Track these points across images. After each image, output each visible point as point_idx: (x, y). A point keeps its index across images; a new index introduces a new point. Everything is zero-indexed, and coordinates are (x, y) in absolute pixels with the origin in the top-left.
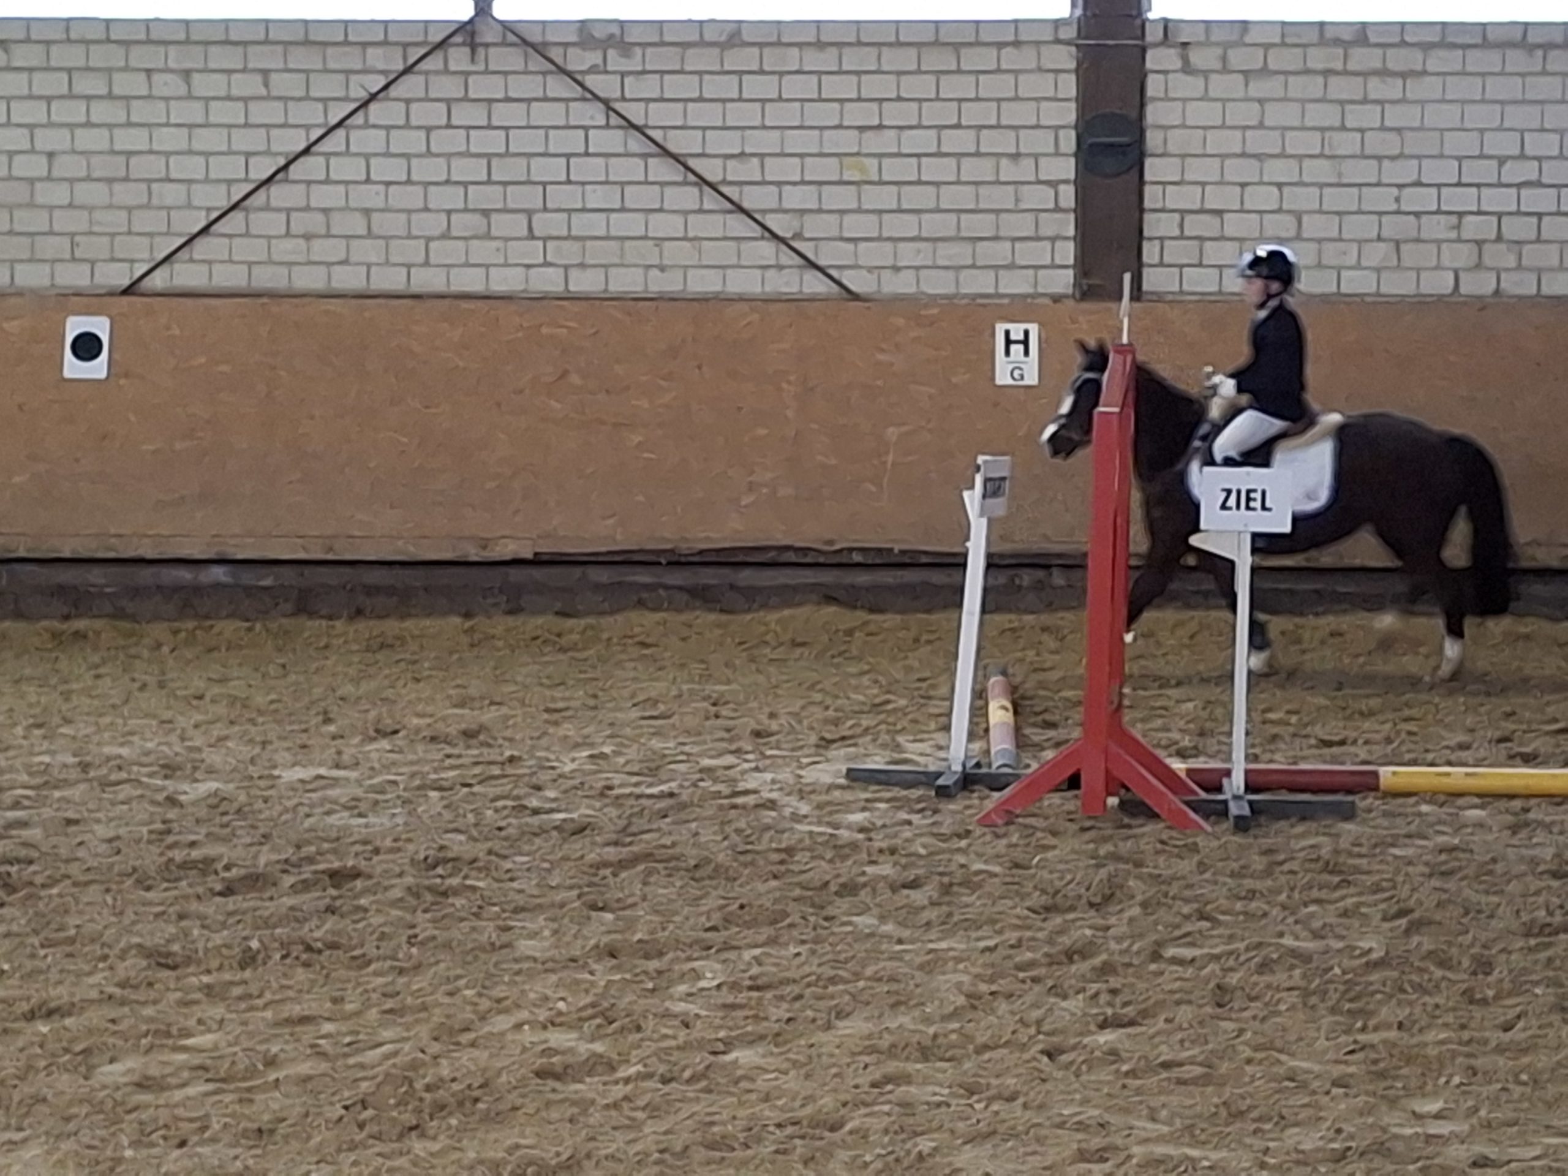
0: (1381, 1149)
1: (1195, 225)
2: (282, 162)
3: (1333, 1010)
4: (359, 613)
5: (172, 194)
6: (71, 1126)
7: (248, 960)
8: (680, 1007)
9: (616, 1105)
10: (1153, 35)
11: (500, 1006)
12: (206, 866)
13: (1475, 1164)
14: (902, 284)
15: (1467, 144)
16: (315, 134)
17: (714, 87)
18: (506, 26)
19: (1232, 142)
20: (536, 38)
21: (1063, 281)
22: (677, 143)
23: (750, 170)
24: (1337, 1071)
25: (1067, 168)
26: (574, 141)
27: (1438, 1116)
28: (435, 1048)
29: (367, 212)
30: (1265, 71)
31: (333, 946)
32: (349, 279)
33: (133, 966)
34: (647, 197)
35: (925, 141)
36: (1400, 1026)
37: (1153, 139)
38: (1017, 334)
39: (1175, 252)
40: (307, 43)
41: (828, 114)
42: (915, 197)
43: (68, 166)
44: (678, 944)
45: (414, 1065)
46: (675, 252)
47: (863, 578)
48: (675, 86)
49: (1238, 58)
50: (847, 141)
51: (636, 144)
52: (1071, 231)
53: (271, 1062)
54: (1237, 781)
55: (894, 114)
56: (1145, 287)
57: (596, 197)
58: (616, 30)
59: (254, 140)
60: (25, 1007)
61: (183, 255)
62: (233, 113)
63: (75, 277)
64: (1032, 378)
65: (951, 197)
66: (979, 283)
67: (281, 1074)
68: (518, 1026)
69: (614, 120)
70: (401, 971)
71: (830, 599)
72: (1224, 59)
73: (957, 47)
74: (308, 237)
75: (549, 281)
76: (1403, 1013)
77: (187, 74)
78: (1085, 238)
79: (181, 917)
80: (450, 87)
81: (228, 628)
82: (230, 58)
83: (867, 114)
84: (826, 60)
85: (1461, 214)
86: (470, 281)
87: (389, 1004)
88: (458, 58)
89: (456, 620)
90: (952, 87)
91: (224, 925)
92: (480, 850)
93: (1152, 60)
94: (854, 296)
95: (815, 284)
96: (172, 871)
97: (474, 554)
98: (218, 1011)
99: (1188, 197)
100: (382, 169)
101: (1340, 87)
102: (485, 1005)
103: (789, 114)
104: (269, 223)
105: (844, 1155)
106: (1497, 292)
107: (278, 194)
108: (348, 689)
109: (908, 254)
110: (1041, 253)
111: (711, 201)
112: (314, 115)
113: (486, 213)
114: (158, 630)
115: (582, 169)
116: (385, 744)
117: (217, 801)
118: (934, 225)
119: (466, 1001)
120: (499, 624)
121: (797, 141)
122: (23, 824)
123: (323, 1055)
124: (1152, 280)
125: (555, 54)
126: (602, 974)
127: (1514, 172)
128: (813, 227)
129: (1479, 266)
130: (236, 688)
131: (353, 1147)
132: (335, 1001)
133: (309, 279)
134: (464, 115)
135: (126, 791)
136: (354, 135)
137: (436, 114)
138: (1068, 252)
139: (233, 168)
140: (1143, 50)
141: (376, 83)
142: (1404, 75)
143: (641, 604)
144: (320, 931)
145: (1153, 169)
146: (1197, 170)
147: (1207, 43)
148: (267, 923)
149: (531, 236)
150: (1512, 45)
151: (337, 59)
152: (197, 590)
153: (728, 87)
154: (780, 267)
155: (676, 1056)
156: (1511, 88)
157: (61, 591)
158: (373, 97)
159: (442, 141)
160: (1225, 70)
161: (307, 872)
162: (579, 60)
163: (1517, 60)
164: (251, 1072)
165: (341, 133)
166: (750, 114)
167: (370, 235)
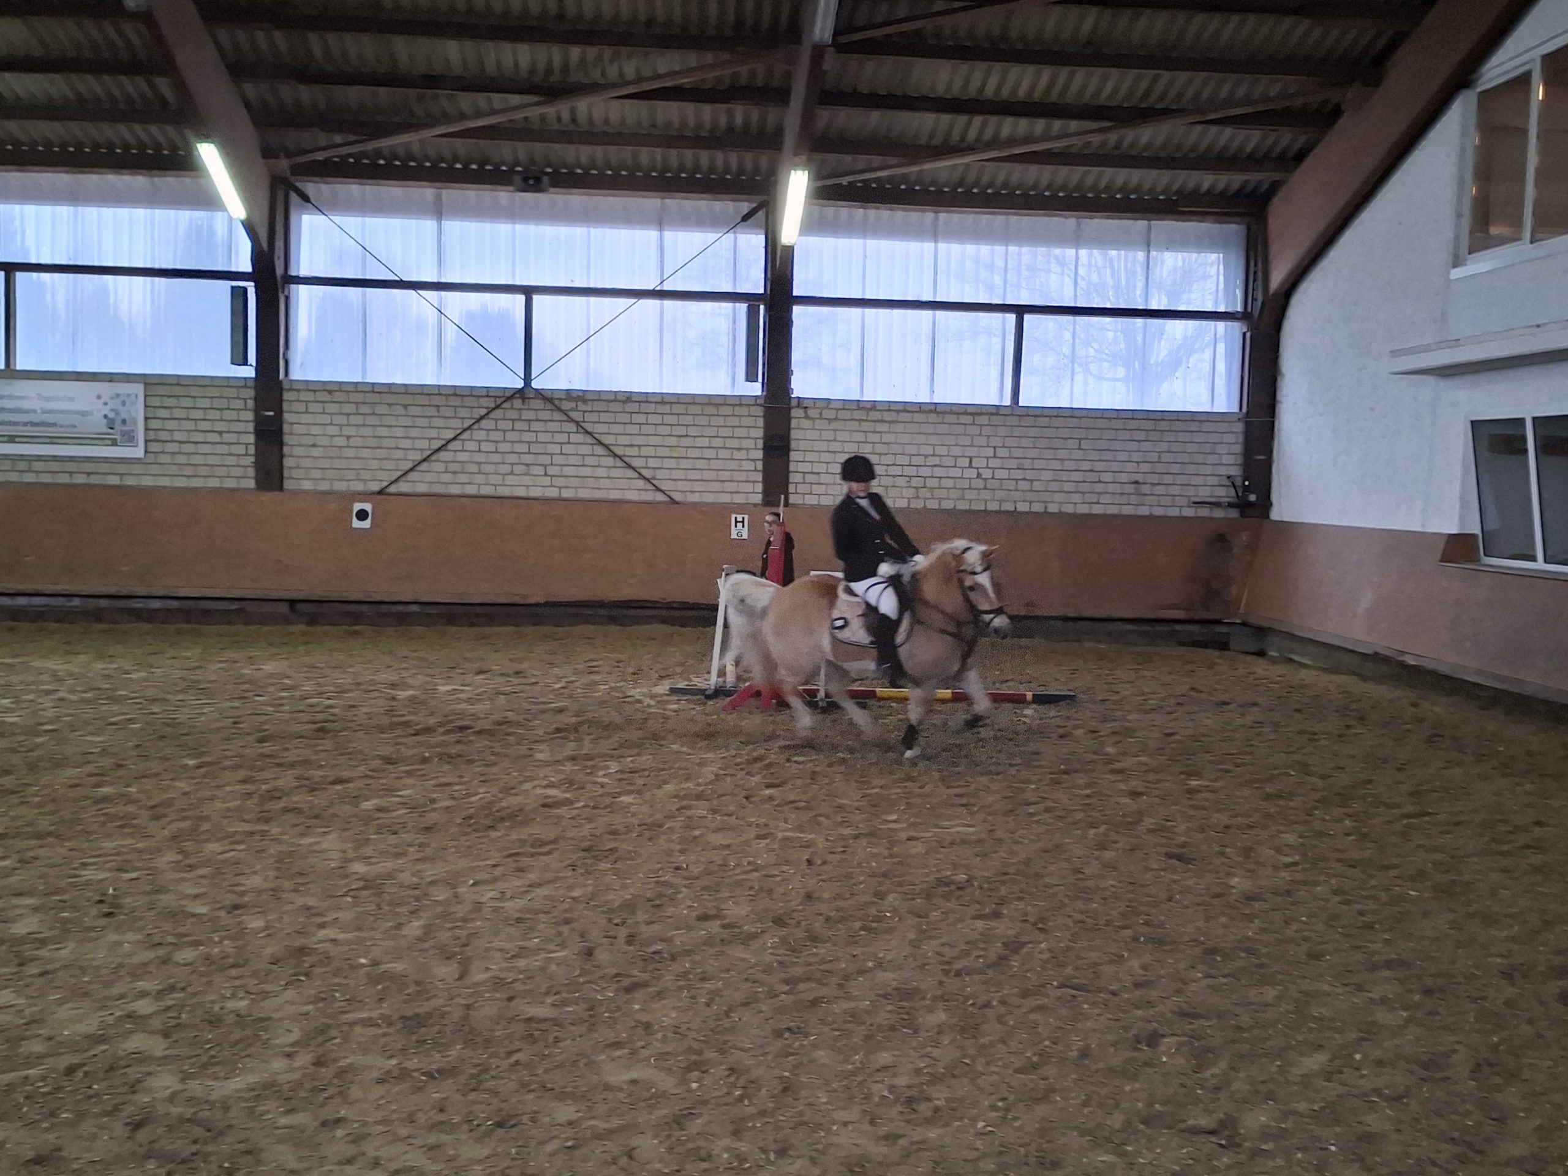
0: (872, 834)
1: (810, 478)
2: (443, 442)
3: (856, 781)
4: (472, 625)
5: (398, 454)
6: (349, 826)
7: (424, 760)
8: (600, 780)
9: (573, 818)
10: (794, 403)
11: (528, 779)
12: (407, 724)
13: (909, 839)
14: (695, 498)
15: (913, 450)
16: (459, 431)
17: (621, 418)
18: (536, 390)
19: (823, 446)
20: (548, 395)
21: (758, 498)
22: (607, 440)
23: (633, 451)
24: (857, 804)
25: (759, 454)
26: (563, 438)
27: (894, 821)
28: (501, 796)
29: (479, 463)
30: (836, 419)
31: (459, 756)
32: (471, 490)
33: (376, 763)
34: (592, 461)
35: (704, 442)
36: (882, 787)
37: (793, 445)
38: (740, 518)
39: (802, 488)
40: (455, 395)
41: (666, 430)
42: (700, 464)
43: (354, 442)
44: (599, 755)
45: (490, 803)
46: (605, 483)
47: (677, 613)
48: (605, 417)
49: (827, 414)
50: (673, 441)
51: (589, 439)
52: (761, 479)
53: (433, 801)
54: (821, 694)
55: (692, 431)
56: (791, 501)
57: (572, 460)
58: (580, 394)
59: (432, 433)
60: (331, 779)
61: (403, 479)
62: (424, 422)
63: (358, 487)
64: (745, 536)
65: (715, 464)
66: (725, 498)
67: (435, 806)
68: (534, 787)
69: (580, 430)
70: (487, 765)
71: (664, 622)
72: (821, 414)
73: (717, 405)
74: (455, 473)
75: (553, 493)
76: (883, 782)
77: (405, 406)
78: (766, 482)
79: (397, 744)
80: (513, 414)
81: (419, 629)
82: (424, 400)
83: (681, 431)
84: (665, 409)
85: (910, 477)
86: (521, 492)
87: (482, 778)
88: (517, 403)
89: (511, 628)
90: (715, 421)
91: (413, 747)
92: (520, 718)
93: (794, 413)
94: (673, 501)
95: (660, 497)
96: (393, 726)
97: (521, 601)
98: (409, 781)
99: (806, 468)
100: (485, 447)
101: (866, 426)
102: (521, 779)
103: (651, 430)
104: (437, 466)
105: (664, 837)
106: (925, 506)
107: (443, 456)
108: (468, 655)
109: (698, 486)
110: (748, 487)
111: (619, 463)
112: (458, 424)
113: (527, 465)
114: (390, 631)
115: (567, 449)
116: (482, 676)
117: (412, 699)
118: (707, 475)
119: (515, 778)
120: (531, 629)
121: (654, 440)
122: (331, 707)
123: (454, 798)
124: (792, 499)
125: (557, 402)
126: (569, 767)
127: (932, 461)
128: (660, 474)
129: (918, 497)
130: (422, 654)
131: (466, 834)
132: (461, 777)
133: (455, 490)
134: (519, 425)
135: (376, 694)
136: (475, 432)
137: (508, 425)
138: (759, 487)
139: (424, 444)
140: (789, 409)
141: (483, 412)
142: (890, 422)
143: (588, 622)
144: (454, 750)
145: (793, 456)
146: (811, 457)
147: (814, 408)
148: (432, 746)
149: (546, 475)
150: (931, 411)
151: (469, 402)
152: (408, 614)
153: (626, 418)
154: (646, 490)
155: (598, 799)
156: (929, 429)
157: (349, 614)
158: (482, 418)
159: (511, 436)
160: (821, 418)
161: (449, 727)
162: (566, 405)
163: (932, 417)
164: (426, 805)
165: (469, 432)
166: (635, 429)
167: (480, 473)
